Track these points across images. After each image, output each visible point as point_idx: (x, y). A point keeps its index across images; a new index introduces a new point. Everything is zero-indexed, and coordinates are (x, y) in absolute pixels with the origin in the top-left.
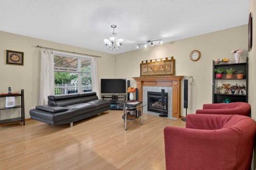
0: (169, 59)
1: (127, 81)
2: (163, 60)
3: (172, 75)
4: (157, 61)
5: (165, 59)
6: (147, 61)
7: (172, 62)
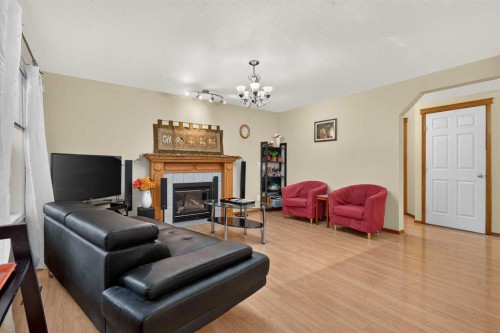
0: (213, 128)
1: (123, 163)
2: (204, 127)
3: (219, 154)
4: (194, 126)
5: (207, 127)
6: (171, 122)
7: (218, 135)
